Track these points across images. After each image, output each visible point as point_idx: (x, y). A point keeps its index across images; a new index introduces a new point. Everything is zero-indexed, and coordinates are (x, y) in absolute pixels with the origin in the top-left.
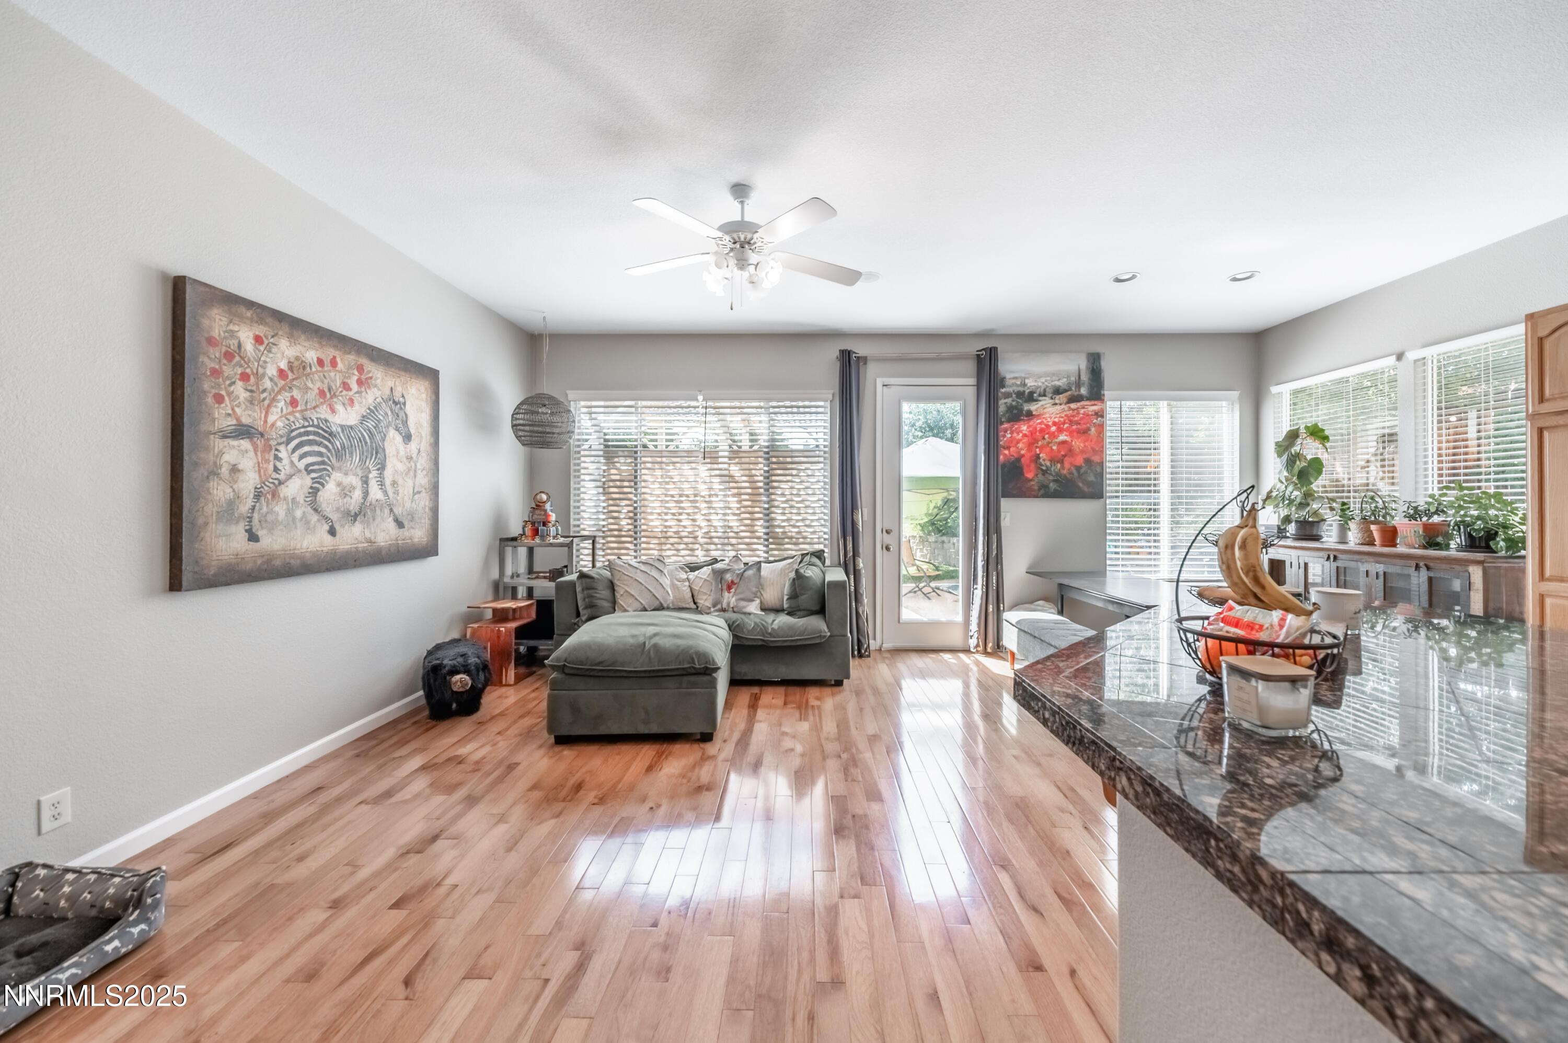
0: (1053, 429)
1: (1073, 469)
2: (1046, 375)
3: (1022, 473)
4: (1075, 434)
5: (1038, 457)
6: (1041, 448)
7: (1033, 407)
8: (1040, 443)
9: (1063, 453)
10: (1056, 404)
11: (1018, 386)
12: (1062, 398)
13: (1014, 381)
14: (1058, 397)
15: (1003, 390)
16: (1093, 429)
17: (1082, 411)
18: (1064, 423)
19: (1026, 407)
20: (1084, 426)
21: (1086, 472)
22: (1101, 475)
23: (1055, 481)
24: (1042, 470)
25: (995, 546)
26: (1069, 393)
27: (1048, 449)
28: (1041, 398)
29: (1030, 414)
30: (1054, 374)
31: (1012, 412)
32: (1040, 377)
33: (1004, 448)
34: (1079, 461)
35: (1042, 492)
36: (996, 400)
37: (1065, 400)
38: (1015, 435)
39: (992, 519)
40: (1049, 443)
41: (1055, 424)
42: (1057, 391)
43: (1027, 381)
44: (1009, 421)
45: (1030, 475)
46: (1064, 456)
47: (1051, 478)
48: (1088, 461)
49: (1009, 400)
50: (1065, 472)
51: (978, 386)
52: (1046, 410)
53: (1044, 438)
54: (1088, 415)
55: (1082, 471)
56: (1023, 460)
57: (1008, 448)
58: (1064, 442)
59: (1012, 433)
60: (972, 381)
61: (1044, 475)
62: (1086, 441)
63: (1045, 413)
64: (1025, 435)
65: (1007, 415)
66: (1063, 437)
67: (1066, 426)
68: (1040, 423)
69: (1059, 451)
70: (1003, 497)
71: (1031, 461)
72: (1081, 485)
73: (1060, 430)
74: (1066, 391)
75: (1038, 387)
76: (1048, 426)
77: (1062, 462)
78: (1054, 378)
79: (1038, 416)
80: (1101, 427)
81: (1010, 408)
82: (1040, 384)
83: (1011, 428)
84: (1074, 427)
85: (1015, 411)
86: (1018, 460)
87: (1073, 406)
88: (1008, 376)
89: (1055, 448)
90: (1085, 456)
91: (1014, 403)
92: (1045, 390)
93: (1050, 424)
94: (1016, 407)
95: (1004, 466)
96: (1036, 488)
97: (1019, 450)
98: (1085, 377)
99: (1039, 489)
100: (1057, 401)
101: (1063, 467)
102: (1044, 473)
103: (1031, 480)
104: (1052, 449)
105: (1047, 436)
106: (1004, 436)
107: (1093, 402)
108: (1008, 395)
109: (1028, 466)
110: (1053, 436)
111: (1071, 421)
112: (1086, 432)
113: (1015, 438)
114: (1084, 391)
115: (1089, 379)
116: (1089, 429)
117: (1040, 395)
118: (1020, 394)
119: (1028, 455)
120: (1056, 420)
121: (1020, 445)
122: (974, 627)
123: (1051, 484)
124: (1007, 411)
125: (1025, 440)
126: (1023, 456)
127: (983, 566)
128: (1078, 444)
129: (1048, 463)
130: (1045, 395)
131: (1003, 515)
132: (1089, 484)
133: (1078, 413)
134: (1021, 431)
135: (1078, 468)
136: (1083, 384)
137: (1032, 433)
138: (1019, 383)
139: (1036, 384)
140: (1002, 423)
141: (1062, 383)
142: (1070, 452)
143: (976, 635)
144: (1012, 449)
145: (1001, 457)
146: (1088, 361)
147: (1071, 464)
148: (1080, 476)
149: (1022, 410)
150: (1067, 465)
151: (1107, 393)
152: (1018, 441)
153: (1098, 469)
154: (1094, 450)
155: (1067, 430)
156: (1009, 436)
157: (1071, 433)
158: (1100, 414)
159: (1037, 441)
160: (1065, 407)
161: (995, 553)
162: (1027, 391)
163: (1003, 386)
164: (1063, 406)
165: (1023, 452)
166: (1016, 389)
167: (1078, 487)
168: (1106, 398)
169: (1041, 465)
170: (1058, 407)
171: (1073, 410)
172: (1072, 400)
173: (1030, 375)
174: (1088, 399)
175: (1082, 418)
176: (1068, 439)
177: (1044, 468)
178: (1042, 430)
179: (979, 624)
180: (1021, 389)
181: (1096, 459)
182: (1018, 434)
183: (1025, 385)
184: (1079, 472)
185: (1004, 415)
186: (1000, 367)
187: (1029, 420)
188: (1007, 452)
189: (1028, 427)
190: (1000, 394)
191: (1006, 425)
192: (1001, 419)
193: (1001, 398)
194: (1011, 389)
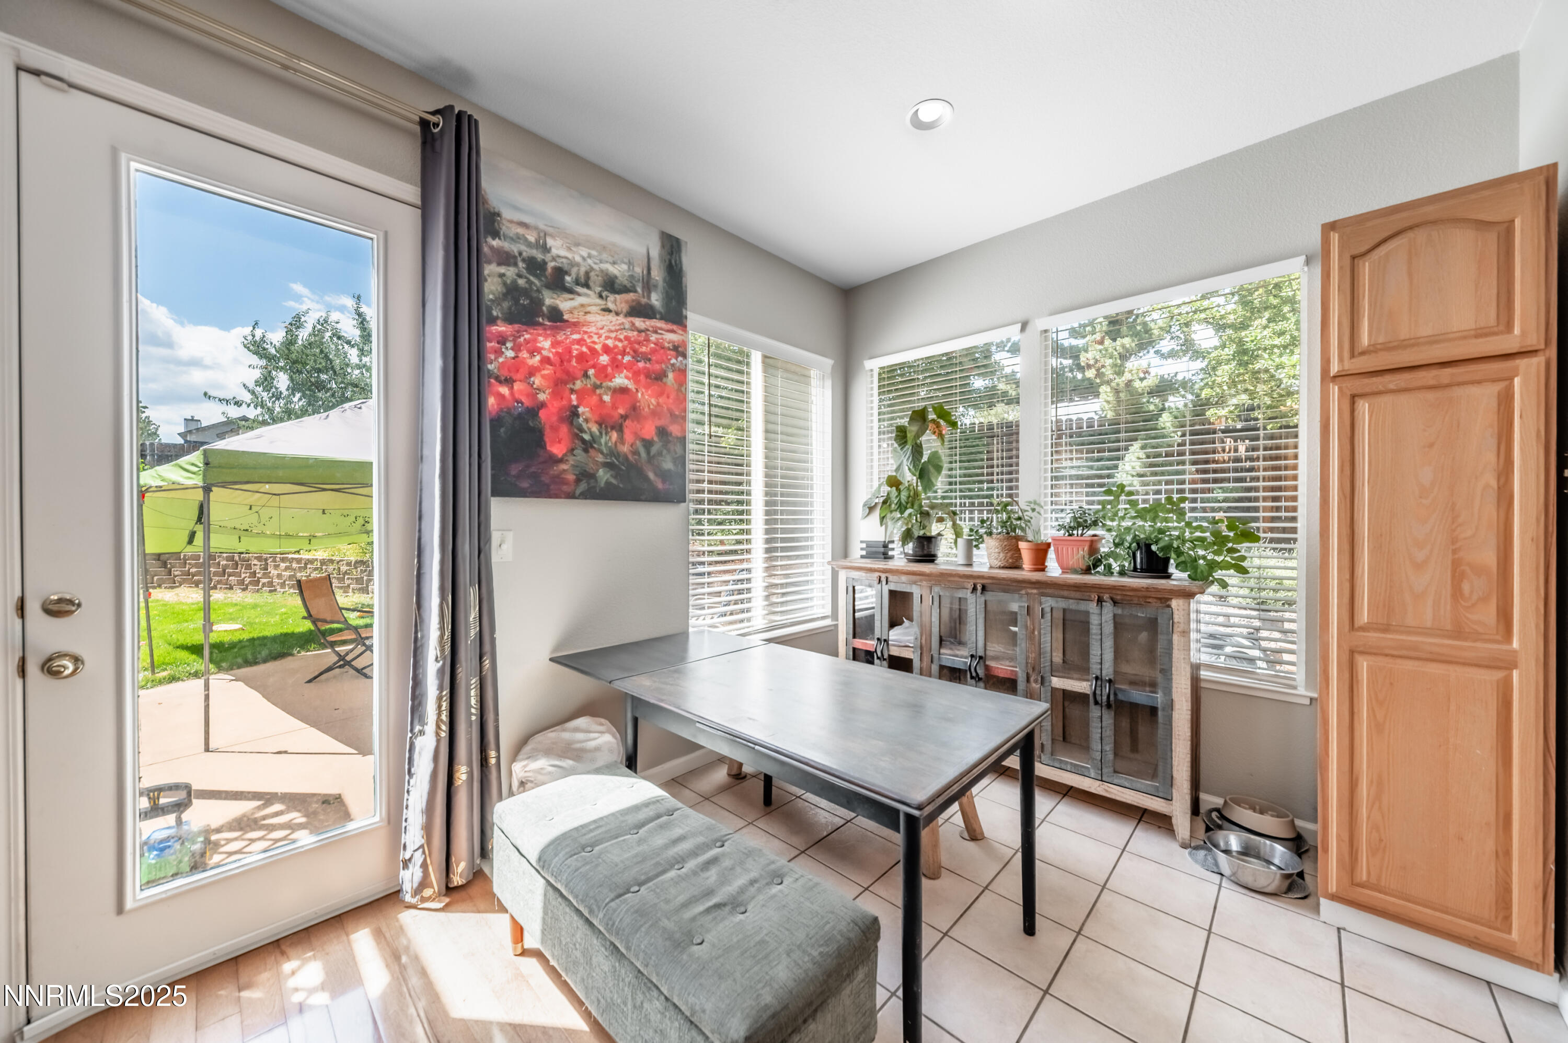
0: (604, 359)
1: (639, 444)
2: (590, 243)
3: (540, 443)
4: (642, 377)
5: (574, 413)
6: (581, 394)
7: (565, 304)
8: (578, 385)
9: (621, 411)
10: (608, 310)
11: (529, 244)
12: (618, 302)
13: (520, 231)
14: (612, 297)
15: (495, 243)
16: (671, 375)
17: (653, 337)
18: (624, 353)
19: (550, 299)
20: (657, 367)
21: (660, 454)
22: (681, 461)
23: (608, 466)
24: (583, 441)
25: (473, 614)
26: (631, 296)
27: (595, 399)
28: (579, 289)
29: (556, 316)
30: (604, 248)
31: (516, 301)
32: (577, 245)
33: (498, 381)
34: (649, 430)
35: (583, 486)
36: (477, 259)
37: (625, 308)
38: (524, 354)
39: (466, 549)
40: (596, 387)
41: (607, 349)
42: (611, 285)
43: (550, 242)
44: (510, 319)
45: (557, 450)
46: (625, 417)
47: (600, 459)
48: (663, 432)
49: (510, 272)
50: (625, 449)
51: (426, 208)
52: (589, 318)
53: (586, 375)
54: (663, 348)
55: (654, 450)
56: (542, 414)
57: (509, 382)
58: (623, 390)
59: (517, 348)
60: (412, 192)
61: (586, 451)
62: (661, 394)
63: (588, 324)
64: (546, 361)
65: (506, 305)
66: (620, 380)
67: (627, 358)
68: (580, 342)
69: (614, 407)
70: (495, 493)
71: (561, 420)
72: (651, 475)
73: (617, 366)
74: (625, 290)
75: (573, 264)
76: (593, 351)
77: (620, 429)
78: (605, 256)
79: (576, 324)
80: (682, 373)
81: (512, 291)
82: (578, 259)
83: (515, 338)
84: (641, 365)
85: (524, 301)
86: (533, 411)
87: (639, 323)
88: (507, 214)
89: (607, 398)
90: (659, 423)
91: (521, 282)
92: (587, 274)
93: (598, 347)
94: (526, 292)
95: (496, 422)
96: (571, 477)
97: (534, 392)
98: (658, 275)
99: (578, 481)
100: (611, 306)
101: (621, 440)
102: (587, 446)
103: (561, 461)
104: (601, 399)
105: (591, 372)
106: (499, 353)
107: (670, 326)
108: (506, 259)
109: (555, 429)
110: (603, 374)
111: (635, 351)
112: (660, 377)
113: (523, 362)
114: (656, 300)
115: (664, 281)
116: (664, 374)
117: (577, 282)
118: (534, 266)
119: (554, 406)
120: (610, 343)
121: (537, 381)
122: (413, 836)
123: (601, 472)
124: (505, 295)
125: (548, 371)
126: (543, 405)
127: (441, 672)
128: (646, 398)
129: (595, 429)
130: (587, 285)
131: (496, 537)
132: (664, 475)
133: (647, 340)
134: (539, 350)
135: (648, 444)
136: (656, 286)
137: (563, 358)
138: (532, 239)
139: (570, 256)
140: (493, 321)
141: (619, 271)
142: (634, 410)
143: (418, 858)
144: (517, 386)
145: (491, 401)
146: (663, 246)
147: (636, 434)
148: (650, 458)
149: (539, 303)
150: (628, 437)
151: (693, 318)
152: (532, 372)
153: (678, 449)
154: (672, 414)
155: (629, 367)
156: (510, 354)
157: (636, 375)
158: (679, 350)
159: (573, 379)
160: (627, 321)
161: (473, 632)
162: (551, 265)
163: (496, 234)
164: (621, 319)
165: (542, 397)
166: (528, 252)
167: (647, 479)
168: (689, 323)
169: (582, 430)
170: (611, 317)
171: (640, 331)
172: (640, 310)
173: (561, 233)
174: (662, 318)
175: (653, 351)
176: (630, 385)
177: (587, 437)
178: (581, 357)
179: (427, 828)
180: (539, 256)
181: (674, 429)
182: (531, 354)
183: (546, 249)
184: (648, 453)
185: (497, 301)
186: (484, 184)
187: (555, 330)
188: (504, 390)
189: (554, 345)
190: (486, 249)
191: (501, 328)
192: (489, 310)
193: (489, 262)
194: (514, 248)
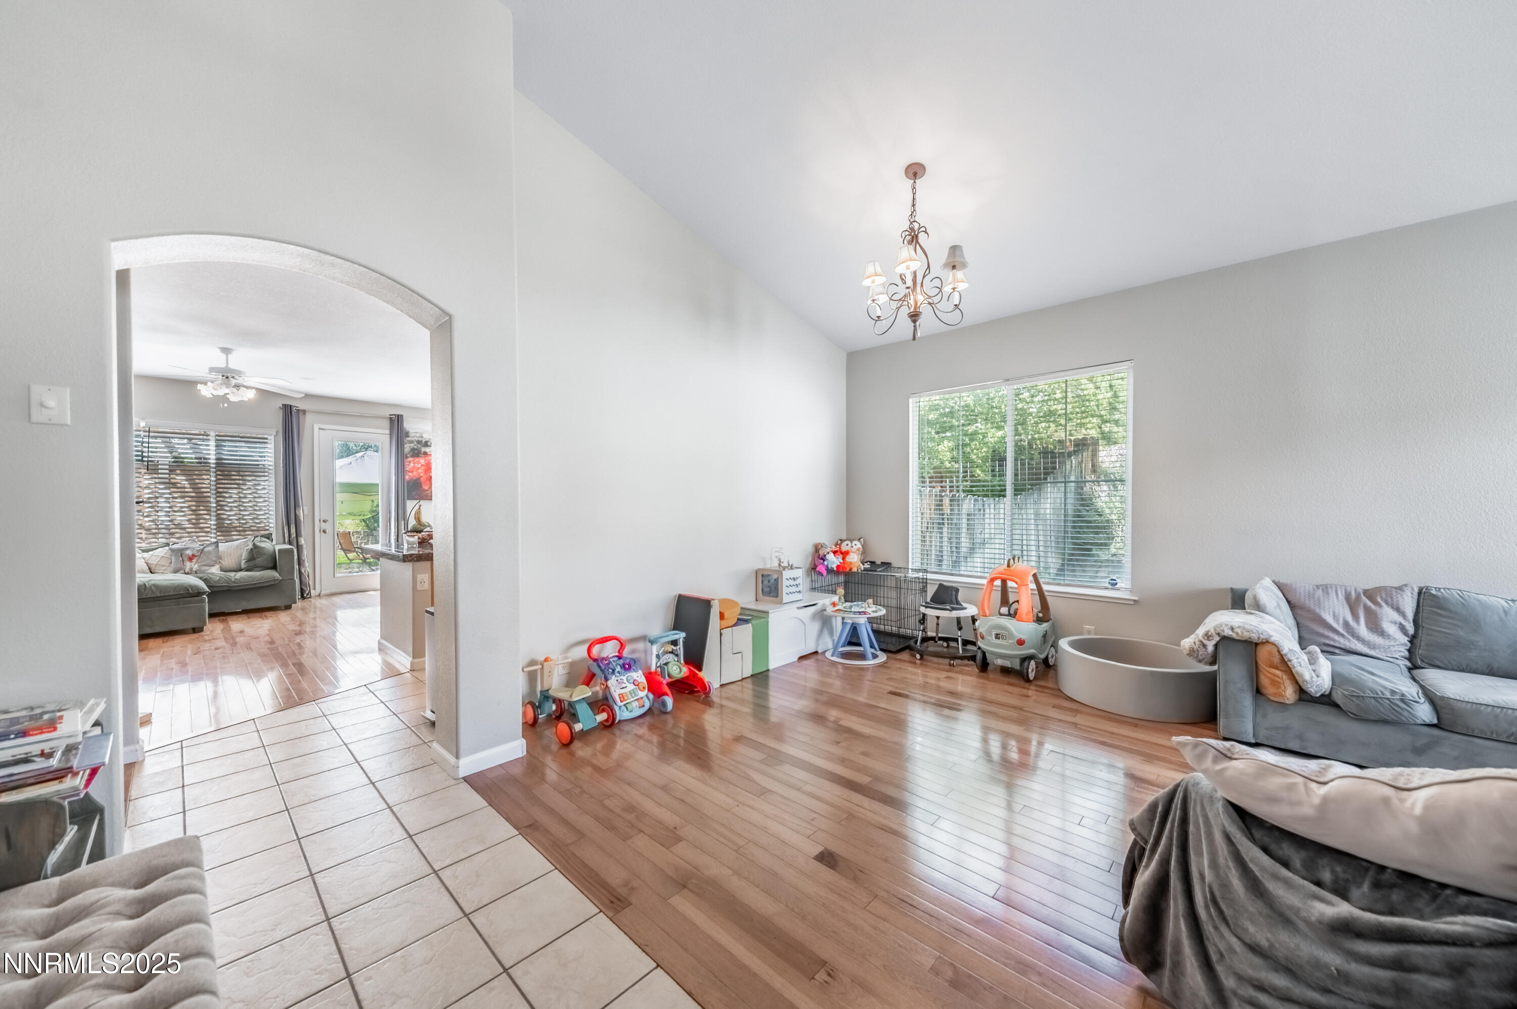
3: (421, 487)
5: (431, 478)
7: (428, 450)
11: (418, 437)
13: (415, 434)
15: (408, 439)
19: (423, 449)
28: (432, 446)
29: (425, 453)
31: (414, 452)
32: (432, 434)
33: (409, 472)
36: (403, 444)
38: (416, 465)
39: (400, 512)
43: (423, 435)
44: (412, 456)
45: (426, 488)
49: (412, 445)
51: (391, 434)
56: (421, 479)
57: (412, 472)
59: (414, 463)
60: (388, 432)
64: (422, 465)
65: (411, 453)
70: (408, 499)
71: (427, 480)
75: (431, 439)
79: (432, 455)
81: (413, 450)
82: (432, 437)
83: (414, 461)
85: (416, 451)
86: (419, 479)
88: (411, 431)
91: (415, 447)
94: (416, 449)
95: (408, 482)
97: (419, 474)
103: (427, 490)
106: (409, 465)
108: (411, 442)
109: (425, 483)
117: (432, 444)
118: (419, 442)
119: (425, 477)
121: (420, 471)
124: (411, 451)
125: (423, 468)
126: (421, 477)
127: (395, 539)
134: (420, 463)
137: (427, 464)
138: (418, 435)
139: (430, 437)
140: (407, 457)
144: (414, 473)
145: (407, 477)
149: (421, 451)
152: (418, 469)
156: (412, 465)
159: (430, 469)
162: (424, 441)
163: (408, 437)
165: (421, 475)
166: (417, 439)
173: (427, 432)
180: (420, 439)
182: (418, 464)
183: (422, 437)
185: (409, 453)
186: (405, 425)
187: (425, 457)
188: (411, 474)
189: (425, 461)
190: (405, 441)
191: (410, 459)
192: (406, 455)
193: (406, 444)
194: (413, 439)
